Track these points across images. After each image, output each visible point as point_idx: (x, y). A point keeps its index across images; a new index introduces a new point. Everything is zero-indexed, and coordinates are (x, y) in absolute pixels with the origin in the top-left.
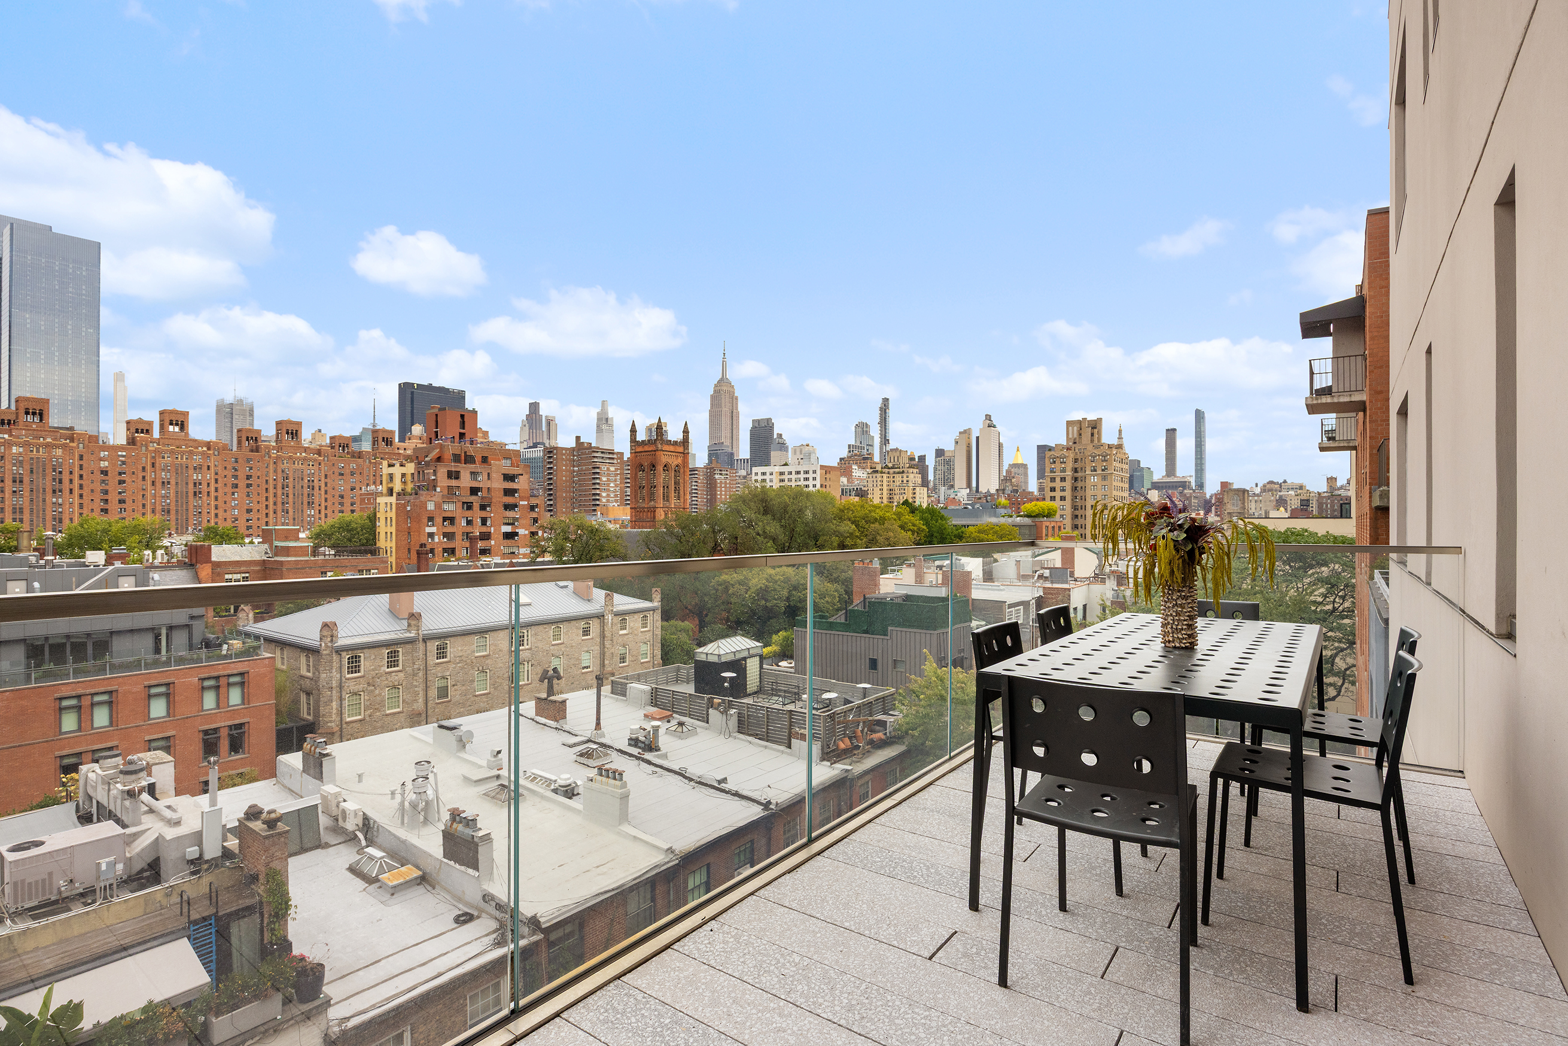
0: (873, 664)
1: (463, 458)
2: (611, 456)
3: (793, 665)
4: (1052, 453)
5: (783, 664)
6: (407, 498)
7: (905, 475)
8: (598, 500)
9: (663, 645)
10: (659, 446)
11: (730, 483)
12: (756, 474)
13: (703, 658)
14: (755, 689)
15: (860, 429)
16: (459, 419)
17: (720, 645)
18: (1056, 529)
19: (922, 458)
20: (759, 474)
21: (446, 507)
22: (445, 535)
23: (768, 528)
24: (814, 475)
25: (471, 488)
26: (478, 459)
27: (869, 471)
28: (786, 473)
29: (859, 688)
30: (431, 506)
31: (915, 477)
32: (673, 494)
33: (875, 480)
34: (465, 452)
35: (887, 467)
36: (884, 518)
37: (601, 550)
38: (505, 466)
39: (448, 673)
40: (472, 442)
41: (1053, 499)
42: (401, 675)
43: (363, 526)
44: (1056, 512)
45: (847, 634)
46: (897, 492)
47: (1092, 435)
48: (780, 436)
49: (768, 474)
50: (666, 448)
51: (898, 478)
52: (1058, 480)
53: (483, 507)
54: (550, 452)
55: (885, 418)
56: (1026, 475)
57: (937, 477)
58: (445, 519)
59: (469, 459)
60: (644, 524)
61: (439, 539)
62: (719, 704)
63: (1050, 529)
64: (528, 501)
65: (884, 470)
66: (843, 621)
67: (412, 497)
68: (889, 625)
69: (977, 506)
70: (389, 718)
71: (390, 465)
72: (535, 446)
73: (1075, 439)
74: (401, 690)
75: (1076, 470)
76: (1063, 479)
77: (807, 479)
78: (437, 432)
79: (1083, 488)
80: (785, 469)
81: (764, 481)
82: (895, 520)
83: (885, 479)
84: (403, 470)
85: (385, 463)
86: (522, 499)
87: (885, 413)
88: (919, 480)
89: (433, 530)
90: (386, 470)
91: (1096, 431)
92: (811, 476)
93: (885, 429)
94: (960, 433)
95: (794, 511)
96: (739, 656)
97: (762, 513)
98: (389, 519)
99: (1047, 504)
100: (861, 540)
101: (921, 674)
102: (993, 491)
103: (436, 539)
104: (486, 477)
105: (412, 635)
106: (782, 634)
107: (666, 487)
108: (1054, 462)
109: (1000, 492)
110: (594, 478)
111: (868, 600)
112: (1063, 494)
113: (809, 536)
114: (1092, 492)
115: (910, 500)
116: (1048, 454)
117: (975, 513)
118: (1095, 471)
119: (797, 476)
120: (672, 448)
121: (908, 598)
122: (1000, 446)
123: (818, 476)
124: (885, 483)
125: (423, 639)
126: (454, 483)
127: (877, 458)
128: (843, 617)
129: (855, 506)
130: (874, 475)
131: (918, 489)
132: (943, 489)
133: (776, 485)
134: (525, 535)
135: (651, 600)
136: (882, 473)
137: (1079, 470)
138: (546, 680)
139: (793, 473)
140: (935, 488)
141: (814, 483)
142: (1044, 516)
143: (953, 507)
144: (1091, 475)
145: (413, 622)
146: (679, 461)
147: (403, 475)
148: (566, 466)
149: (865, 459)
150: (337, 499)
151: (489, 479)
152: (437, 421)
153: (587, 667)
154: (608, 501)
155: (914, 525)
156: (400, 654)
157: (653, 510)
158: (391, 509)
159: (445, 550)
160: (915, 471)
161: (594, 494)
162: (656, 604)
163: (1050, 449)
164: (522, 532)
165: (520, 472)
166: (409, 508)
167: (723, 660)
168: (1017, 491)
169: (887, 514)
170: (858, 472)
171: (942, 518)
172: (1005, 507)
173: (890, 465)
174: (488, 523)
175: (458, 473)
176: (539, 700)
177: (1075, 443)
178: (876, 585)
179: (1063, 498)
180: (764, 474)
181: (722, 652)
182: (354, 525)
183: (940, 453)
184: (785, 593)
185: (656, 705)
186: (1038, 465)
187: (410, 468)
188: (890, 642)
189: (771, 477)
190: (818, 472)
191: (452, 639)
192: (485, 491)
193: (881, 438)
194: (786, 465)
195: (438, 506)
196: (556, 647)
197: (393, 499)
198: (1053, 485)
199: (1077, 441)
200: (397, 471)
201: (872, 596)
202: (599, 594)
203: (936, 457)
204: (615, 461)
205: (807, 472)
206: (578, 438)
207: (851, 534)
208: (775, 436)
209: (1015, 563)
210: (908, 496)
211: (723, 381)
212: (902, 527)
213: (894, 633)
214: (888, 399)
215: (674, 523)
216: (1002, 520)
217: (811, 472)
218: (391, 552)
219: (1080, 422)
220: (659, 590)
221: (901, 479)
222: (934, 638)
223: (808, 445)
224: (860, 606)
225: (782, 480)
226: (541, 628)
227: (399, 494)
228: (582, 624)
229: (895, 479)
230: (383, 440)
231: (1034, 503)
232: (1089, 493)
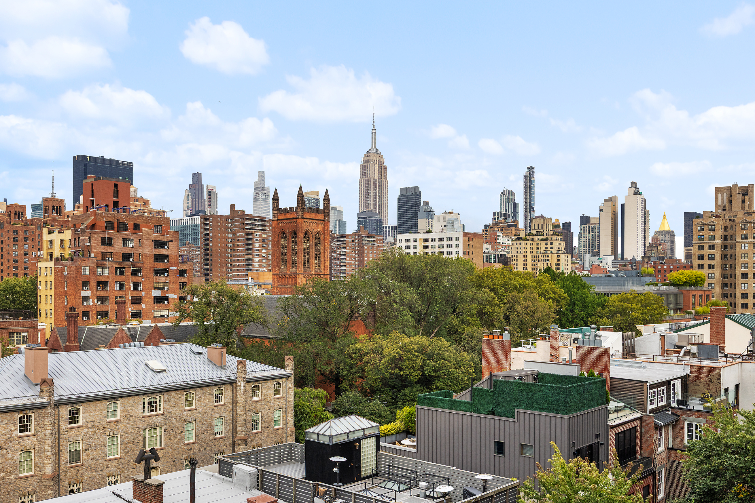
0: (500, 447)
1: (116, 225)
2: (263, 223)
3: (414, 444)
4: (701, 220)
5: (406, 442)
6: (64, 263)
7: (549, 242)
8: (251, 265)
9: (295, 411)
10: (300, 214)
11: (377, 250)
12: (401, 241)
13: (314, 438)
14: (370, 472)
15: (505, 197)
16: (113, 188)
17: (333, 425)
18: (704, 298)
19: (567, 226)
20: (404, 241)
21: (99, 272)
22: (99, 299)
23: (405, 296)
24: (457, 242)
25: (124, 254)
26: (130, 226)
27: (514, 238)
28: (430, 240)
29: (478, 480)
30: (86, 271)
31: (558, 244)
32: (313, 261)
33: (519, 246)
34: (118, 220)
35: (530, 234)
36: (524, 286)
37: (241, 316)
38: (156, 233)
39: (80, 438)
40: (125, 210)
41: (701, 267)
42: (34, 439)
43: (26, 289)
44: (704, 280)
45: (472, 414)
46: (541, 258)
47: (743, 201)
48: (427, 204)
49: (412, 241)
50: (307, 215)
51: (542, 245)
52: (706, 247)
53: (134, 273)
54: (207, 220)
55: (530, 187)
56: (673, 242)
57: (582, 244)
58: (99, 283)
59: (122, 227)
60: (286, 290)
61: (93, 302)
62: (325, 493)
63: (698, 299)
64: (178, 266)
65: (528, 237)
66: (468, 400)
67: (69, 262)
68: (516, 406)
69: (621, 273)
70: (22, 481)
71: (50, 232)
72: (196, 214)
73: (725, 206)
74: (33, 454)
75: (725, 238)
76: (712, 247)
77: (450, 246)
78: (92, 201)
79: (734, 257)
80: (429, 236)
81: (408, 247)
82: (535, 288)
83: (529, 246)
84: (62, 237)
85: (45, 230)
86: (171, 264)
87: (530, 181)
88: (563, 247)
89: (88, 293)
90: (46, 237)
91: (747, 198)
92: (454, 242)
93: (530, 197)
94: (606, 200)
95: (431, 279)
96: (352, 437)
97: (399, 280)
98: (49, 283)
99: (695, 272)
100: (500, 307)
101: (547, 467)
102: (638, 258)
103: (91, 302)
104: (138, 243)
105: (45, 401)
106: (407, 409)
107: (306, 254)
108: (702, 230)
109: (646, 260)
110: (247, 245)
111: (494, 378)
112: (711, 262)
113: (447, 304)
114: (743, 261)
115: (554, 268)
116: (696, 221)
117: (618, 281)
118: (746, 238)
119: (440, 243)
120: (312, 216)
121: (539, 377)
122: (646, 214)
123: (461, 242)
124: (529, 250)
125: (55, 405)
126: (107, 249)
127: (522, 225)
128: (468, 395)
129: (494, 274)
130: (518, 242)
131: (562, 256)
132: (587, 256)
133: (420, 250)
134: (174, 299)
135: (283, 367)
136: (526, 240)
137: (729, 237)
138: (143, 462)
139: (437, 240)
140: (580, 255)
141: (457, 249)
142: (691, 285)
143: (596, 275)
144: (742, 243)
145: (45, 389)
146: (320, 228)
147: (62, 241)
148: (221, 232)
149: (510, 226)
150: (12, 264)
151: (140, 246)
152: (93, 191)
153: (220, 433)
154: (260, 266)
155: (555, 293)
156: (33, 418)
157: (294, 276)
158: (51, 273)
159: (99, 313)
160: (559, 238)
161: (247, 260)
162: (289, 371)
163: (698, 216)
164: (172, 296)
165: (170, 239)
166: (66, 273)
167: (335, 441)
168: (663, 258)
169: (528, 282)
170: (502, 239)
171: (584, 286)
172: (650, 275)
173: (534, 232)
174: (140, 287)
175: (111, 239)
176: (136, 482)
177: (724, 210)
178: (508, 360)
179: (711, 267)
180: (408, 241)
181: (334, 433)
182: (17, 289)
183: (585, 220)
184: (419, 362)
185: (262, 489)
186: (685, 232)
187: (68, 235)
188: (517, 425)
189: (415, 244)
190: (461, 239)
191: (84, 405)
192: (136, 257)
193: (526, 206)
194: (429, 232)
195: (93, 271)
196: (188, 413)
197: (52, 264)
198: (701, 252)
199: (727, 208)
200: (56, 237)
201: (500, 374)
202: (232, 361)
203: (581, 224)
204: (267, 228)
205: (450, 239)
206: (232, 206)
207: (491, 301)
208: (422, 204)
209: (659, 337)
210: (552, 263)
211: (373, 151)
212: (542, 295)
213: (522, 415)
214: (533, 168)
215: (311, 290)
216: (647, 289)
217: (454, 239)
218: (51, 313)
219: (730, 189)
220: (292, 358)
221: (545, 246)
222: (566, 422)
223: (451, 213)
224: (486, 383)
225: (426, 247)
226: (174, 394)
227: (57, 259)
228: (214, 390)
229: (539, 246)
230: (53, 209)
231: (680, 271)
232: (740, 261)
